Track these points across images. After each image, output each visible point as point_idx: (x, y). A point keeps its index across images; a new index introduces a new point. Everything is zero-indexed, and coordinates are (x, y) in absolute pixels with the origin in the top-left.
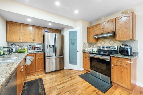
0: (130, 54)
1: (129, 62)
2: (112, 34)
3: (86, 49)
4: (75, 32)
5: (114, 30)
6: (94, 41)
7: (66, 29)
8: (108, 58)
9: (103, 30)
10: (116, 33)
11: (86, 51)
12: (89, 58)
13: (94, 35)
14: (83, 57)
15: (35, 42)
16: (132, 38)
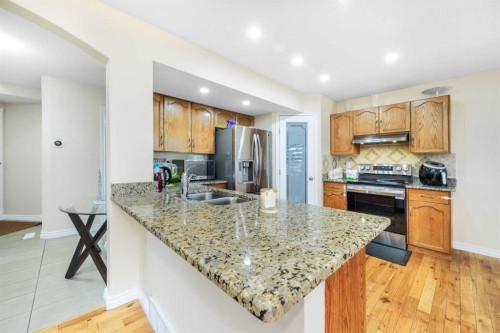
0: (444, 182)
1: (446, 198)
2: (404, 139)
3: (331, 173)
4: (303, 126)
5: (408, 130)
6: (353, 150)
7: (277, 117)
8: (400, 192)
9: (379, 127)
10: (413, 136)
11: (331, 178)
12: (345, 195)
13: (352, 137)
14: (325, 194)
15: (196, 151)
16: (446, 149)
